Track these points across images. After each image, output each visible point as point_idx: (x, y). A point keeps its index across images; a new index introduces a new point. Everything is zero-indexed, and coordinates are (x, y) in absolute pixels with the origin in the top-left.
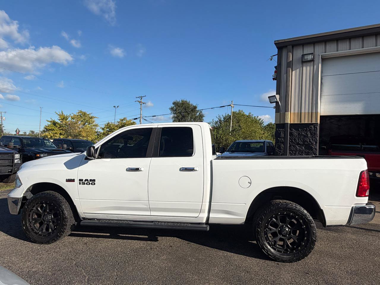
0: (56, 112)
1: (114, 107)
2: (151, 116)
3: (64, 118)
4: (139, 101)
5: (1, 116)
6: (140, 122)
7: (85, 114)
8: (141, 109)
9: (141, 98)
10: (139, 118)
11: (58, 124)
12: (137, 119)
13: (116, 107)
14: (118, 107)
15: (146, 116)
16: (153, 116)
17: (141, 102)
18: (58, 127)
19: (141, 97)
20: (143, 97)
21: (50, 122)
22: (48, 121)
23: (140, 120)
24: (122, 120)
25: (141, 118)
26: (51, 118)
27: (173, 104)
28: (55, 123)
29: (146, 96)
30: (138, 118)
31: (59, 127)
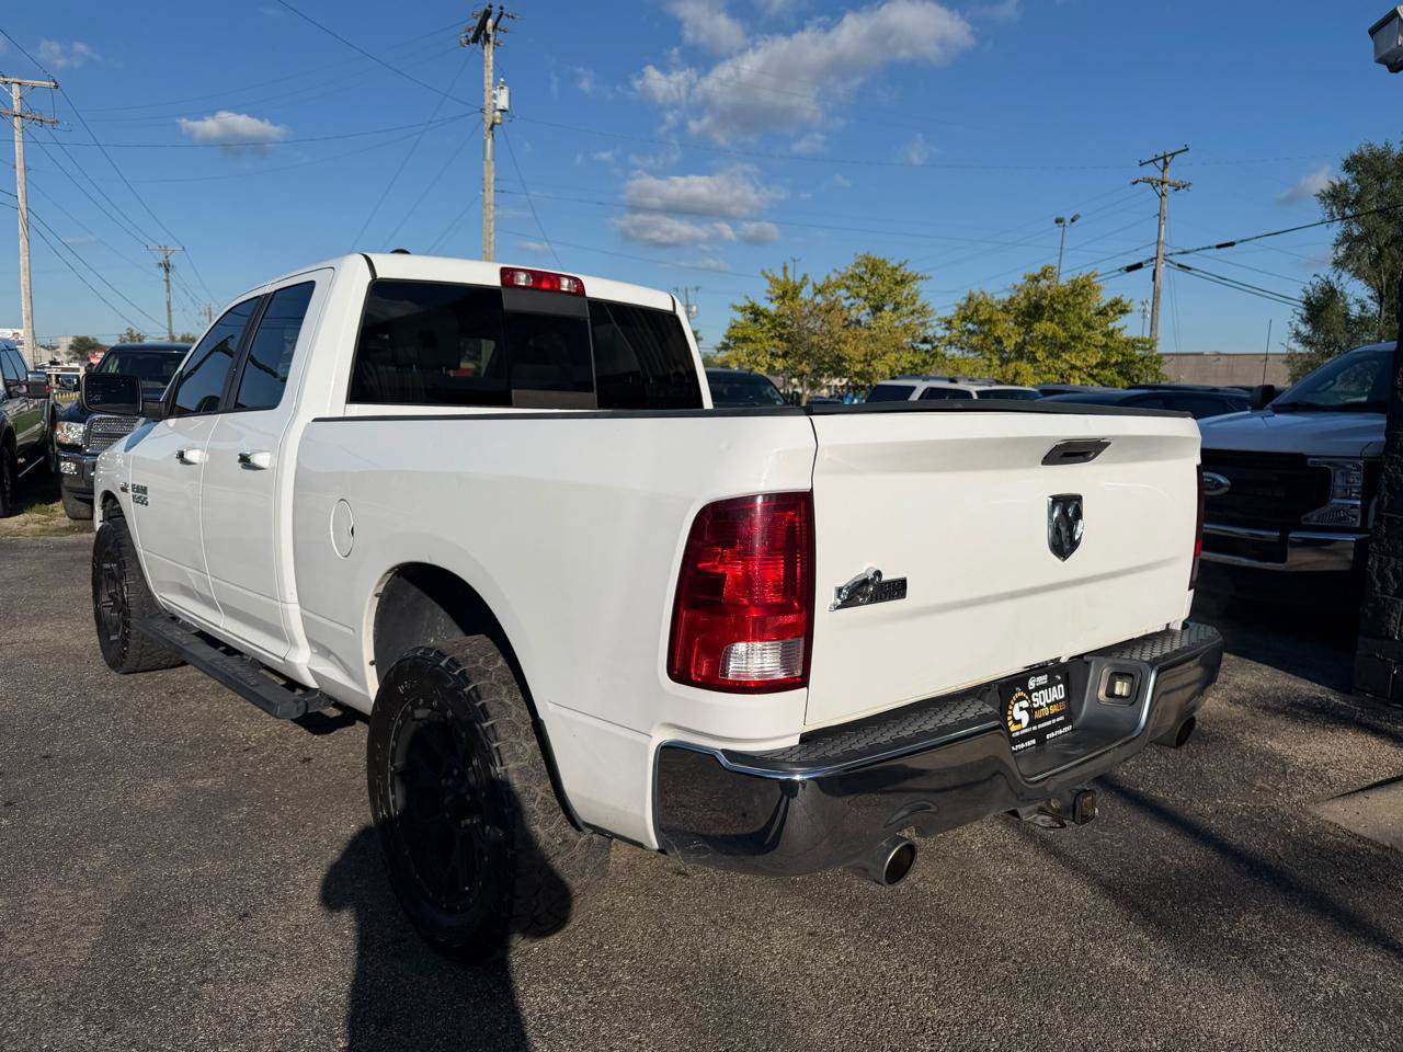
0: (763, 272)
1: (1059, 221)
2: (1209, 248)
3: (788, 293)
4: (1150, 181)
5: (687, 301)
6: (1154, 280)
7: (874, 267)
8: (1159, 215)
9: (1166, 163)
10: (1152, 260)
11: (766, 317)
12: (1139, 266)
13: (1068, 220)
14: (1073, 221)
15: (1187, 249)
16: (1219, 247)
17: (1163, 183)
18: (765, 329)
19: (1164, 157)
20: (1173, 155)
21: (743, 310)
22: (735, 307)
23: (1155, 271)
24: (1036, 279)
25: (1160, 259)
26: (747, 298)
27: (1348, 167)
28: (756, 314)
29: (1187, 149)
30: (1147, 261)
31: (769, 326)
